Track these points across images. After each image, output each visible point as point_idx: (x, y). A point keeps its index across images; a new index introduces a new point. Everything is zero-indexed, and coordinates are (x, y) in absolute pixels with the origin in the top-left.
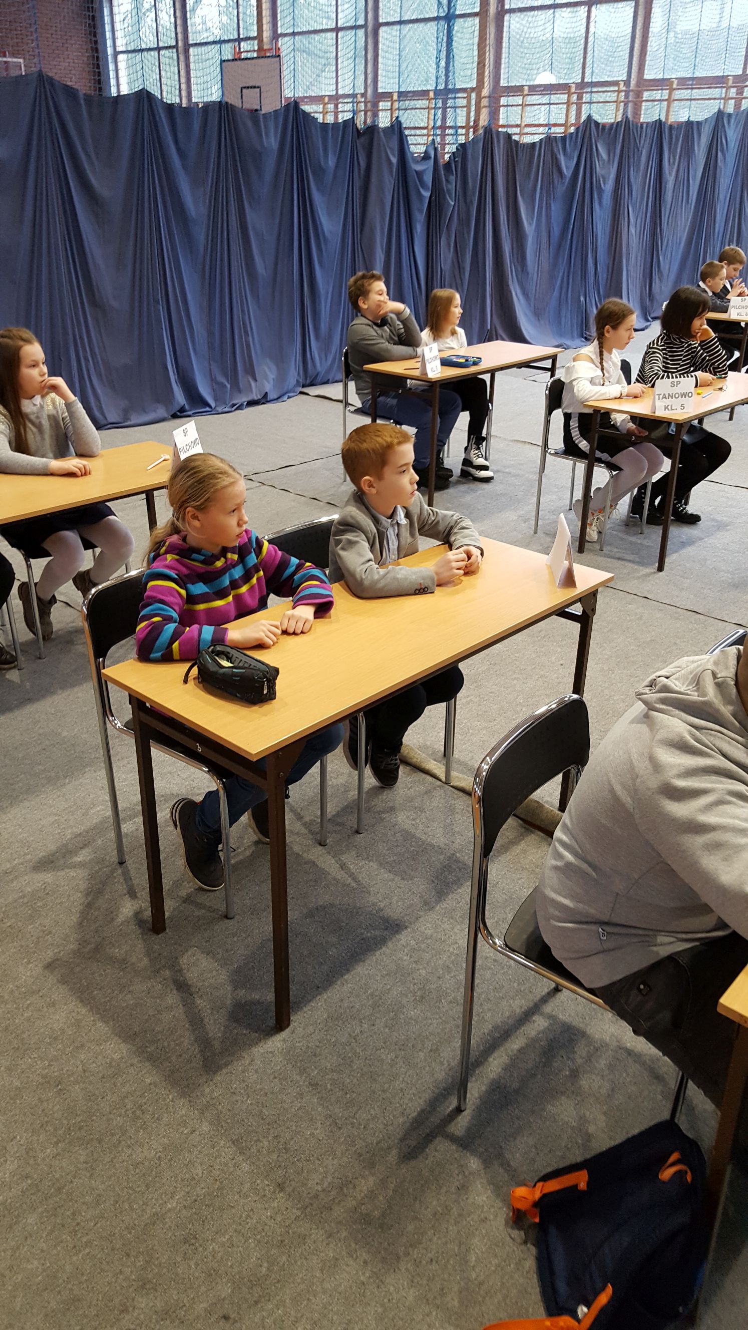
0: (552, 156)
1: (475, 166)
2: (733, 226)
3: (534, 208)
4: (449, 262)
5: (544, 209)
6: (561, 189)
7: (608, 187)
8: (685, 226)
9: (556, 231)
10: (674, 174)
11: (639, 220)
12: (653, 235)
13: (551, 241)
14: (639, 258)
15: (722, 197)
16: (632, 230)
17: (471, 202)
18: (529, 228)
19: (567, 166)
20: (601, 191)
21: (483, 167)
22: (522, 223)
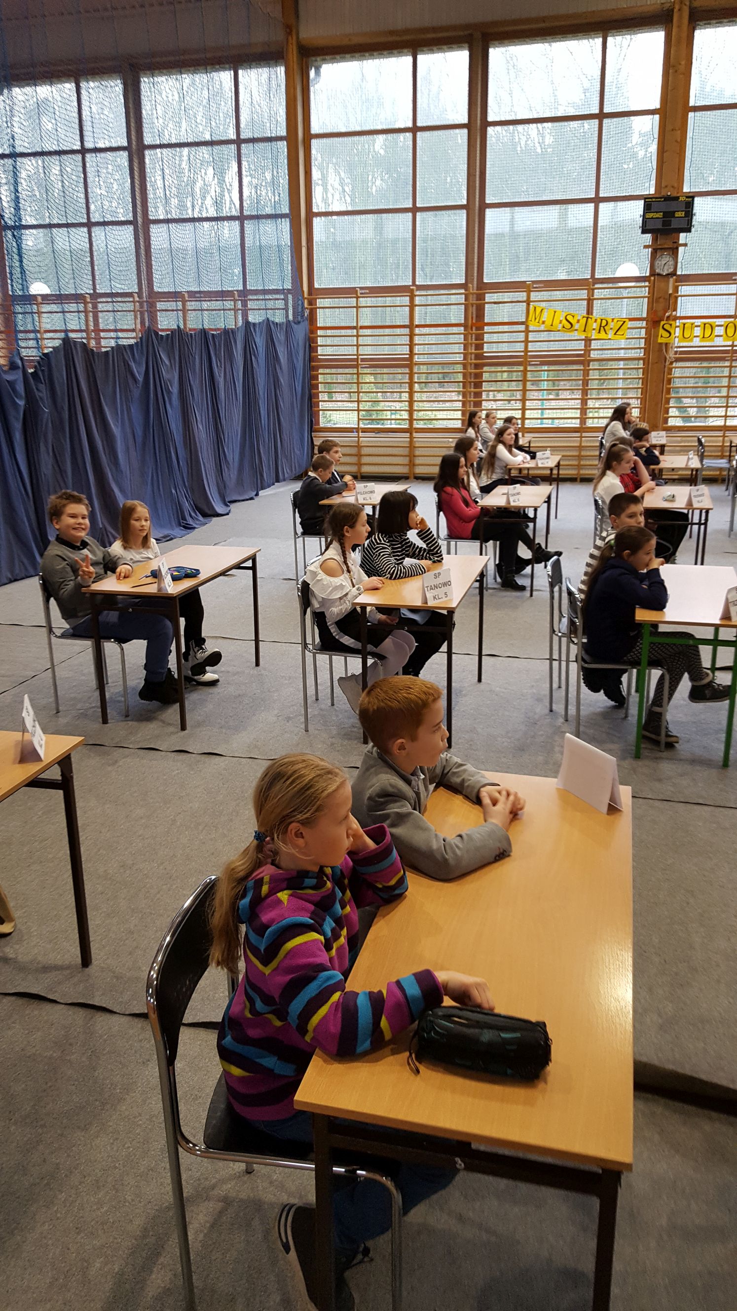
0: (124, 363)
1: (60, 375)
2: (274, 419)
3: (117, 409)
4: (50, 467)
5: (125, 412)
6: (136, 392)
7: (175, 390)
8: (239, 419)
9: (139, 431)
10: (222, 375)
11: (204, 418)
12: (217, 429)
13: (137, 441)
14: (209, 450)
15: (261, 393)
16: (200, 426)
17: (62, 408)
18: (116, 430)
19: (139, 372)
20: (169, 392)
21: (67, 375)
22: (110, 425)
